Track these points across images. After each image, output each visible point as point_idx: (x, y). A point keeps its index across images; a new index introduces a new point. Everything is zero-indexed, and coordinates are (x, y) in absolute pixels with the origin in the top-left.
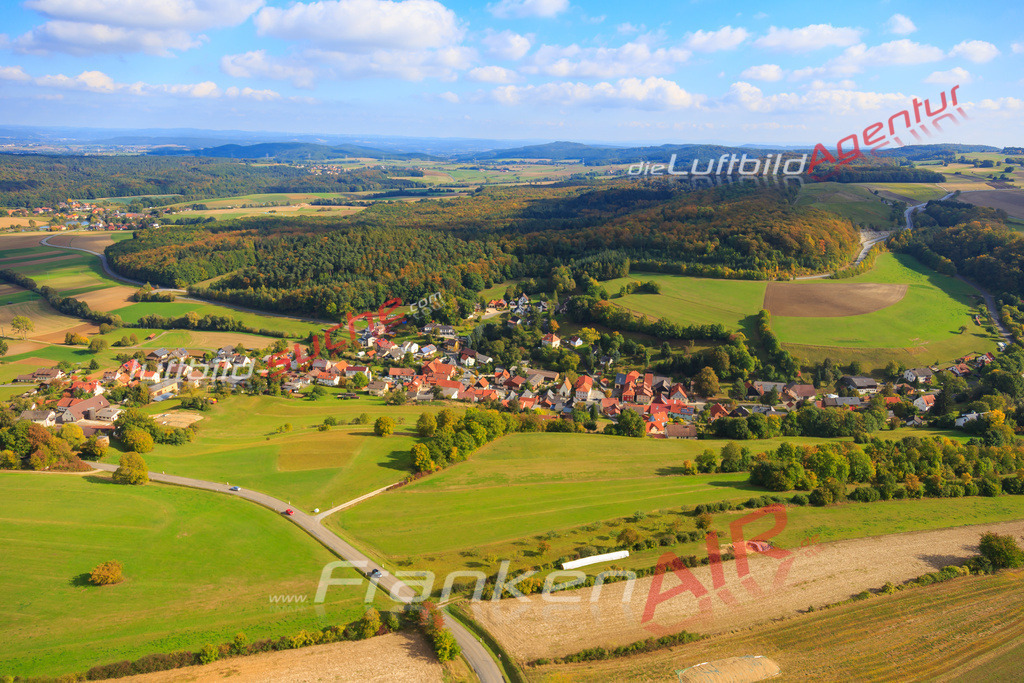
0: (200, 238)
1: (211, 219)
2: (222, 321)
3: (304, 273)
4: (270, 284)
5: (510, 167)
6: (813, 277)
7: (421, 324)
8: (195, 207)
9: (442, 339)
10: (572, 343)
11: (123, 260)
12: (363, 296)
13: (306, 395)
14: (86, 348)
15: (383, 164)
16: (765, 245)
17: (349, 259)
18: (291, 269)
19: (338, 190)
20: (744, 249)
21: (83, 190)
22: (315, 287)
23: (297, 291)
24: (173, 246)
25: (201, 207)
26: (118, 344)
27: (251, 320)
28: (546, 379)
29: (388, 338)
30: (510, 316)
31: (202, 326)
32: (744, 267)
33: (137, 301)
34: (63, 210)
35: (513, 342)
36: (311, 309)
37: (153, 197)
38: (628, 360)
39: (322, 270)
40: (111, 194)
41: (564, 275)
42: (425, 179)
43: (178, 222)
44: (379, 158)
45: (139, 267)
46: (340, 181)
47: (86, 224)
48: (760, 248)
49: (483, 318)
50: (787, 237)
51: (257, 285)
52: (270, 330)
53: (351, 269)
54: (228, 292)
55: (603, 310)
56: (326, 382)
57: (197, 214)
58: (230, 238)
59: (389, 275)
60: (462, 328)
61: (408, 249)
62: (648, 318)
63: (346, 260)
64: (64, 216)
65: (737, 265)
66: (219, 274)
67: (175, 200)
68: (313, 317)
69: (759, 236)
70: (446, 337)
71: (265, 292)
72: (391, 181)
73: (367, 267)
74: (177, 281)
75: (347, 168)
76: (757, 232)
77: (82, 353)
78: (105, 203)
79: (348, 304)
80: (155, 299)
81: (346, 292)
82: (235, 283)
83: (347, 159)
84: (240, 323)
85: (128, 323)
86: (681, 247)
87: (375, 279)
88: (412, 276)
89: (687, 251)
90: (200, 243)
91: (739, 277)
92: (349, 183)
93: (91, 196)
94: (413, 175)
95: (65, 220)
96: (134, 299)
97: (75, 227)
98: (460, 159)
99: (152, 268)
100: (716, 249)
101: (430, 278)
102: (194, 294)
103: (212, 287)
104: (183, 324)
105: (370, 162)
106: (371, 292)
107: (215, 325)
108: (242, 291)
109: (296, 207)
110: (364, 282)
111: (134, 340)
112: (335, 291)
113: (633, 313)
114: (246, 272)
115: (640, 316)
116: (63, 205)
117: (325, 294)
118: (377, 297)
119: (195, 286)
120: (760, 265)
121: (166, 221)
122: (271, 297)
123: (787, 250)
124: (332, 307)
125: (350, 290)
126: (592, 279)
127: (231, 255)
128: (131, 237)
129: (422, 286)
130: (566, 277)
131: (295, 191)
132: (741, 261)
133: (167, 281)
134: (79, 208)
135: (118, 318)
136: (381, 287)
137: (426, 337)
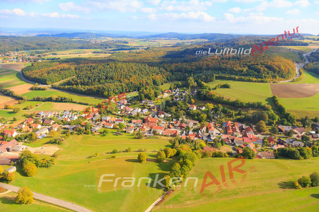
0: (56, 66)
1: (58, 59)
2: (65, 99)
3: (94, 80)
4: (82, 84)
5: (156, 40)
6: (285, 81)
7: (141, 100)
8: (53, 54)
9: (149, 106)
10: (201, 108)
11: (28, 73)
12: (117, 89)
13: (101, 133)
14: (12, 110)
15: (115, 40)
16: (266, 69)
17: (111, 74)
18: (89, 78)
19: (101, 48)
20: (258, 71)
21: (15, 48)
22: (99, 85)
23: (92, 87)
24: (46, 69)
25: (55, 54)
26: (25, 109)
27: (76, 98)
28: (194, 124)
29: (128, 105)
30: (174, 97)
31: (57, 101)
32: (259, 78)
33: (33, 90)
34: (8, 55)
35: (178, 108)
36: (98, 94)
37: (39, 50)
38: (225, 116)
39: (101, 79)
40: (24, 49)
41: (192, 81)
42: (129, 44)
43: (47, 59)
44: (114, 38)
45: (33, 77)
46: (101, 45)
47: (16, 60)
48: (264, 70)
49: (164, 97)
50: (274, 66)
51: (77, 84)
52: (83, 102)
53: (112, 78)
54: (67, 87)
55: (212, 96)
56: (108, 127)
57: (53, 56)
58: (66, 66)
59: (126, 80)
60: (156, 101)
61: (132, 71)
62: (231, 99)
63: (110, 75)
64: (8, 57)
65: (257, 77)
66: (63, 79)
67: (46, 52)
68: (99, 97)
69: (263, 66)
70: (151, 105)
71: (80, 87)
72: (118, 45)
73: (118, 77)
74: (47, 82)
75: (103, 41)
76: (262, 64)
77: (11, 113)
78: (22, 53)
79: (112, 92)
80: (39, 89)
81: (111, 87)
82: (69, 83)
83: (103, 38)
84: (71, 99)
85: (29, 99)
86: (233, 70)
87: (121, 82)
88: (135, 81)
89: (235, 71)
90: (55, 68)
91: (258, 82)
92: (104, 46)
93: (17, 50)
94: (125, 43)
95: (8, 59)
96: (32, 89)
97: (12, 61)
98: (139, 38)
99: (38, 77)
100: (247, 70)
101: (141, 82)
102: (54, 87)
103: (60, 85)
104: (50, 100)
105: (110, 39)
106: (120, 87)
107: (62, 100)
108: (71, 86)
109: (88, 54)
110: (117, 83)
111: (31, 107)
112: (107, 87)
113: (225, 97)
114: (73, 79)
115: (228, 98)
116: (8, 53)
117: (103, 88)
118: (122, 89)
119: (54, 84)
120: (265, 77)
121: (43, 59)
122: (82, 89)
123: (274, 71)
124: (106, 93)
125: (112, 86)
126: (203, 83)
127: (67, 72)
128: (31, 65)
129: (139, 85)
130: (193, 81)
131: (87, 48)
132: (257, 75)
133: (44, 82)
134: (14, 54)
135: (25, 97)
136: (124, 85)
137: (143, 105)
